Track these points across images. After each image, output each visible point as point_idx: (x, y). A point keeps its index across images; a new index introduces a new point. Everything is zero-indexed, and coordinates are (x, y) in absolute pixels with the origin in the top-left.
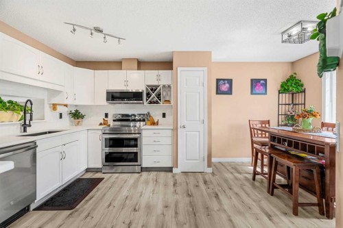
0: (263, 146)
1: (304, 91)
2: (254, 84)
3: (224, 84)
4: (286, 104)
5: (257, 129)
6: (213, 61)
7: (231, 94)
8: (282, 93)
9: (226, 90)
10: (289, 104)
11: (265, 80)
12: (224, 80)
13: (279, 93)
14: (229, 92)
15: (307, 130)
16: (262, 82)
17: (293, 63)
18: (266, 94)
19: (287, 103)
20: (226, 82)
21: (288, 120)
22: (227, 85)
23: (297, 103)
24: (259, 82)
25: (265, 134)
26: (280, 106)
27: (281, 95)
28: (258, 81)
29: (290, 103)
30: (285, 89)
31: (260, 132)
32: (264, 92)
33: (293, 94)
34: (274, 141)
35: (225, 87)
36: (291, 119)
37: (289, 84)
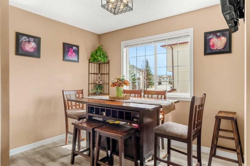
0: (79, 119)
1: (108, 63)
2: (67, 50)
3: (29, 42)
4: (94, 74)
5: (71, 101)
6: (10, 4)
7: (39, 57)
8: (91, 62)
9: (32, 50)
10: (97, 74)
11: (78, 47)
12: (28, 36)
13: (89, 62)
14: (36, 54)
15: (121, 98)
16: (74, 48)
17: (100, 36)
18: (78, 61)
19: (95, 72)
20: (32, 40)
21: (97, 89)
22: (33, 45)
23: (103, 73)
24: (72, 48)
25: (79, 105)
26: (90, 75)
27: (90, 64)
28: (71, 46)
29: (98, 72)
30: (95, 59)
31: (74, 103)
32: (76, 60)
33: (99, 64)
34: (91, 112)
35: (30, 47)
36: (99, 88)
37: (98, 54)
